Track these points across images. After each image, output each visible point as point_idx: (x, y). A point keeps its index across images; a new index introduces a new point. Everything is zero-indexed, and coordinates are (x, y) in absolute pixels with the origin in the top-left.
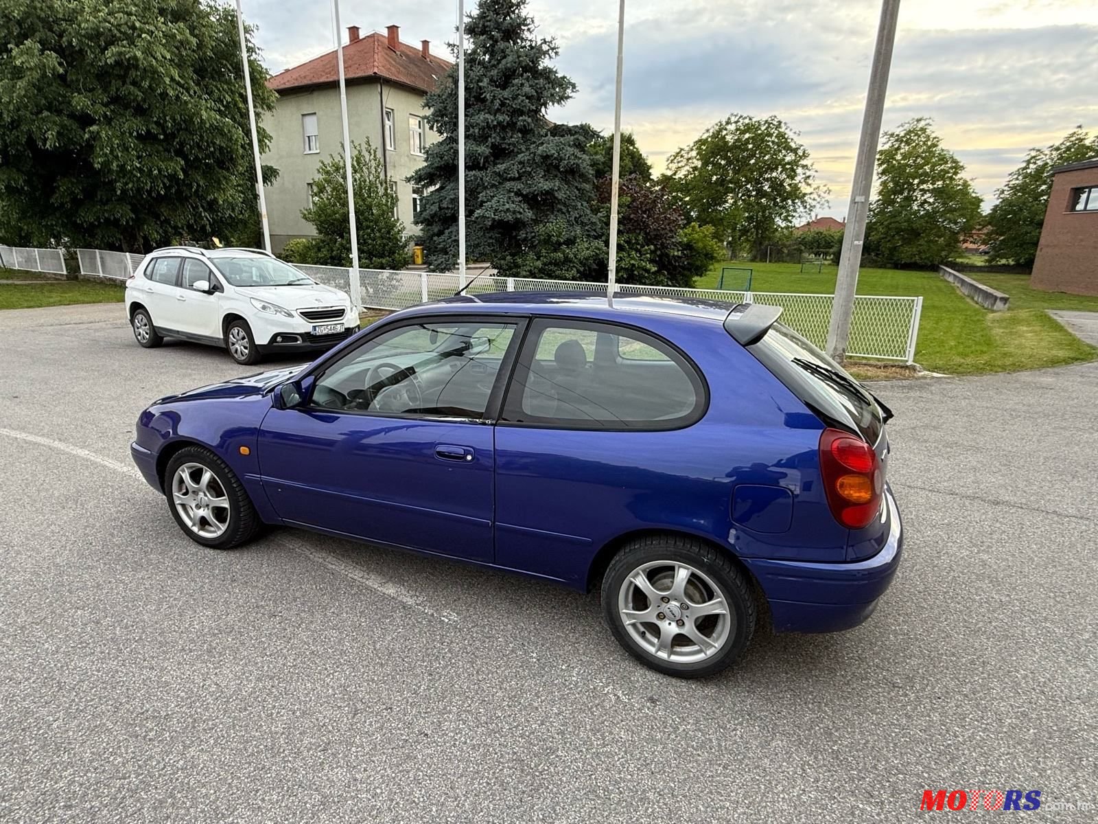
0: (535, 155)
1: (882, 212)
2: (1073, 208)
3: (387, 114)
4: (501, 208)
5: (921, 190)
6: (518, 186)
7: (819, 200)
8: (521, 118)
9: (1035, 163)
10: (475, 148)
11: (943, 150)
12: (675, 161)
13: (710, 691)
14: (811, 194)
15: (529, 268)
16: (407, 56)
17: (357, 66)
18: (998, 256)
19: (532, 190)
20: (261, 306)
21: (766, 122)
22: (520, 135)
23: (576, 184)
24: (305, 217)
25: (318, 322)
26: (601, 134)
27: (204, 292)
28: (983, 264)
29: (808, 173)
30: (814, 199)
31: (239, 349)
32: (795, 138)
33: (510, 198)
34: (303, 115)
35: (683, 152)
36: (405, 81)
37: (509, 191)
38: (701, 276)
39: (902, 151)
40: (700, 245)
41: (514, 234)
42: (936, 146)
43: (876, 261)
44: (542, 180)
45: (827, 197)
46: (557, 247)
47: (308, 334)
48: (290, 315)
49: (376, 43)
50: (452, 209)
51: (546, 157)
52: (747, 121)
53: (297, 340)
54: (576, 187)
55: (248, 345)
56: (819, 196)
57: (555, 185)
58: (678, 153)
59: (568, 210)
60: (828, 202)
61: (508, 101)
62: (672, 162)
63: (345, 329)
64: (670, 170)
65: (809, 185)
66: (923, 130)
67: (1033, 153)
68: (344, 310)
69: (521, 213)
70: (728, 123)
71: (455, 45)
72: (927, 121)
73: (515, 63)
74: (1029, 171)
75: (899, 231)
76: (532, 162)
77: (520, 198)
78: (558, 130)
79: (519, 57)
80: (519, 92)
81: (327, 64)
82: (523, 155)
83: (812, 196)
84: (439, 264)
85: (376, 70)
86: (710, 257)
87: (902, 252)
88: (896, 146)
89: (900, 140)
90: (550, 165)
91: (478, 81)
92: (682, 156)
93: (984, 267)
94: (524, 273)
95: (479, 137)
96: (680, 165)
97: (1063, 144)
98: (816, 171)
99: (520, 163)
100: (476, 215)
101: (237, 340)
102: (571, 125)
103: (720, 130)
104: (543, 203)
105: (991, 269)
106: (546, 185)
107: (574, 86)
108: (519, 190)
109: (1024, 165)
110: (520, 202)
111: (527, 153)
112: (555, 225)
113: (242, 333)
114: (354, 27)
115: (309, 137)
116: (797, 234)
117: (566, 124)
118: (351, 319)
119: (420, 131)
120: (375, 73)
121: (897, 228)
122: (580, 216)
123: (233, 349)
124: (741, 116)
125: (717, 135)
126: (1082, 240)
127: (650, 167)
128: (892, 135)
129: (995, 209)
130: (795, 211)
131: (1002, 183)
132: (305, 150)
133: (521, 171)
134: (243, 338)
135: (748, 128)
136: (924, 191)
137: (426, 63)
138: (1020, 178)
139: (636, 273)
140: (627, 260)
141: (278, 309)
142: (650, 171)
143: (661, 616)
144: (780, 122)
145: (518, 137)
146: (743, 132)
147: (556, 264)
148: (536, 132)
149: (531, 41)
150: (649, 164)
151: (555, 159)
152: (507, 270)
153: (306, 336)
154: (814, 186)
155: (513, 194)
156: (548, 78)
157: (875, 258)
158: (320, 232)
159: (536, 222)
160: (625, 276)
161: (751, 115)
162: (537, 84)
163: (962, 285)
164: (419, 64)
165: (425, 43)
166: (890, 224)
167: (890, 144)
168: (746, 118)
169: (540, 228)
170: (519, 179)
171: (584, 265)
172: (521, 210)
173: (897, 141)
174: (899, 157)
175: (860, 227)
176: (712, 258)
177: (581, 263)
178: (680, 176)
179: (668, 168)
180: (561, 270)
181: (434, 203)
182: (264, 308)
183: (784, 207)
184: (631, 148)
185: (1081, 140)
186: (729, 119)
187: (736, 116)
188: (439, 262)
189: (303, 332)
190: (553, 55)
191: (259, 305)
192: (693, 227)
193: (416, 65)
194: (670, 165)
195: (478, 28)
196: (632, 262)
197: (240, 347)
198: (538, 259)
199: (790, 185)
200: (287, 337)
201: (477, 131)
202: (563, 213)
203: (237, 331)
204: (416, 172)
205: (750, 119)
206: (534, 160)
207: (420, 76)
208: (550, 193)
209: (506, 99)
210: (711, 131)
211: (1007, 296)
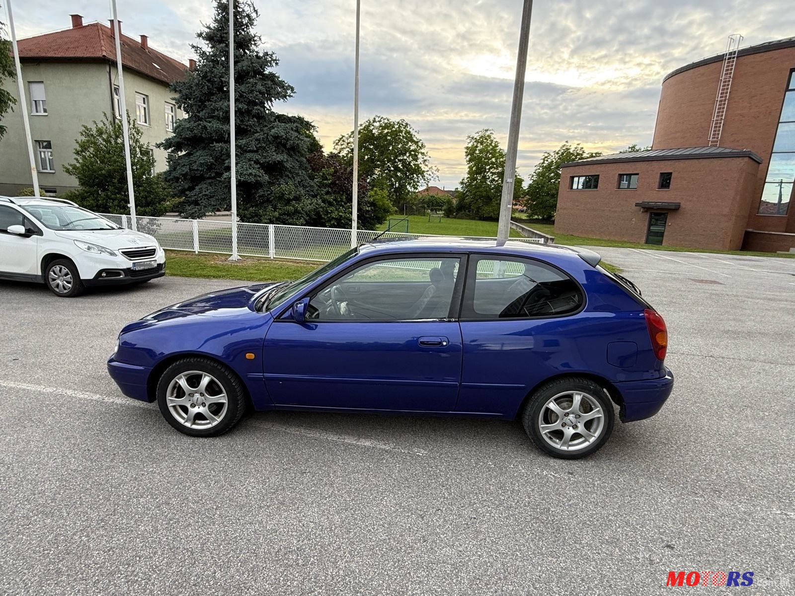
0: (268, 135)
1: (470, 185)
2: (572, 188)
3: (114, 90)
4: (245, 172)
5: (491, 173)
6: (256, 156)
7: (432, 175)
8: (255, 108)
9: (547, 161)
10: (221, 127)
11: (501, 150)
12: (339, 144)
13: (591, 463)
14: (428, 171)
15: (269, 217)
16: (128, 45)
17: (85, 47)
18: (533, 213)
19: (267, 160)
20: (86, 247)
21: (398, 123)
22: (255, 120)
23: (297, 158)
24: (68, 171)
25: (138, 260)
26: (312, 124)
27: (20, 235)
28: (526, 218)
29: (425, 158)
30: (430, 175)
31: (61, 283)
32: (415, 134)
33: (251, 165)
34: (29, 82)
35: (344, 138)
36: (131, 65)
37: (250, 160)
38: (381, 224)
39: (479, 148)
40: (381, 203)
41: (253, 191)
42: (498, 146)
43: (469, 216)
44: (274, 153)
45: (438, 174)
46: (288, 201)
47: (129, 269)
48: (112, 254)
49: (100, 31)
50: (201, 171)
51: (276, 137)
52: (386, 121)
53: (119, 274)
54: (297, 160)
55: (72, 280)
56: (433, 173)
57: (284, 158)
58: (341, 139)
59: (293, 176)
60: (438, 177)
61: (245, 94)
62: (337, 144)
63: (158, 264)
64: (336, 149)
65: (427, 165)
66: (489, 136)
67: (546, 155)
68: (155, 249)
69: (260, 177)
70: (374, 121)
71: (198, 47)
72: (491, 131)
73: (249, 67)
74: (545, 165)
75: (481, 197)
76: (265, 140)
77: (259, 166)
78: (282, 118)
79: (252, 63)
80: (253, 88)
81: (52, 42)
82: (258, 134)
83: (428, 173)
84: (193, 213)
85: (104, 54)
86: (387, 211)
87: (484, 210)
88: (475, 145)
89: (477, 141)
90: (280, 143)
91: (221, 77)
92: (343, 141)
93: (527, 220)
94: (266, 221)
95: (222, 118)
96: (342, 147)
97: (559, 151)
98: (430, 157)
99: (257, 140)
100: (225, 177)
101: (59, 276)
102: (290, 115)
103: (369, 126)
104: (275, 170)
105: (531, 221)
106: (279, 158)
107: (292, 89)
108: (257, 159)
109: (542, 161)
110: (259, 168)
111: (262, 133)
112: (286, 187)
113: (65, 270)
114: (77, 16)
115: (36, 101)
116: (420, 196)
117: (286, 114)
118: (160, 257)
119: (145, 106)
120: (104, 56)
121: (480, 195)
122: (302, 181)
123: (53, 284)
124: (382, 118)
125: (367, 128)
126: (578, 206)
127: (321, 147)
128: (473, 138)
129: (530, 186)
130: (418, 182)
131: (532, 170)
132: (32, 112)
133: (258, 146)
134: (66, 274)
135: (387, 126)
136: (493, 174)
137: (145, 53)
138: (541, 168)
139: (343, 221)
140: (336, 212)
141: (102, 249)
142: (322, 149)
143: (564, 425)
144: (407, 124)
145: (254, 121)
146: (384, 128)
147: (288, 215)
148: (267, 119)
149: (257, 52)
150: (321, 145)
151: (284, 139)
152: (251, 218)
153: (128, 271)
154: (430, 166)
155: (253, 162)
156: (273, 81)
157: (468, 213)
158: (82, 184)
159: (271, 184)
160: (336, 223)
161: (389, 117)
162: (265, 84)
163: (522, 231)
164: (140, 53)
165: (144, 38)
166: (476, 192)
167: (472, 143)
168: (385, 119)
169: (275, 189)
170: (256, 151)
171: (308, 215)
172: (261, 174)
173: (475, 142)
174: (477, 152)
175: (510, 197)
176: (388, 211)
177: (306, 214)
178: (343, 154)
179: (334, 149)
180: (293, 219)
181: (184, 165)
182: (89, 248)
183: (411, 179)
184: (308, 132)
185: (568, 149)
186: (374, 118)
187: (379, 117)
188: (193, 211)
189: (125, 267)
190: (274, 64)
191: (85, 247)
192: (376, 191)
193: (138, 54)
194: (336, 147)
195: (216, 37)
196: (341, 214)
197: (62, 281)
198: (275, 211)
199: (414, 165)
200: (110, 272)
201: (221, 113)
202: (289, 178)
203: (59, 269)
204: (167, 140)
205: (388, 120)
206: (267, 138)
207: (142, 63)
208: (280, 163)
209: (243, 92)
210: (364, 126)
211: (553, 237)
